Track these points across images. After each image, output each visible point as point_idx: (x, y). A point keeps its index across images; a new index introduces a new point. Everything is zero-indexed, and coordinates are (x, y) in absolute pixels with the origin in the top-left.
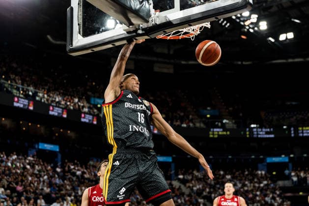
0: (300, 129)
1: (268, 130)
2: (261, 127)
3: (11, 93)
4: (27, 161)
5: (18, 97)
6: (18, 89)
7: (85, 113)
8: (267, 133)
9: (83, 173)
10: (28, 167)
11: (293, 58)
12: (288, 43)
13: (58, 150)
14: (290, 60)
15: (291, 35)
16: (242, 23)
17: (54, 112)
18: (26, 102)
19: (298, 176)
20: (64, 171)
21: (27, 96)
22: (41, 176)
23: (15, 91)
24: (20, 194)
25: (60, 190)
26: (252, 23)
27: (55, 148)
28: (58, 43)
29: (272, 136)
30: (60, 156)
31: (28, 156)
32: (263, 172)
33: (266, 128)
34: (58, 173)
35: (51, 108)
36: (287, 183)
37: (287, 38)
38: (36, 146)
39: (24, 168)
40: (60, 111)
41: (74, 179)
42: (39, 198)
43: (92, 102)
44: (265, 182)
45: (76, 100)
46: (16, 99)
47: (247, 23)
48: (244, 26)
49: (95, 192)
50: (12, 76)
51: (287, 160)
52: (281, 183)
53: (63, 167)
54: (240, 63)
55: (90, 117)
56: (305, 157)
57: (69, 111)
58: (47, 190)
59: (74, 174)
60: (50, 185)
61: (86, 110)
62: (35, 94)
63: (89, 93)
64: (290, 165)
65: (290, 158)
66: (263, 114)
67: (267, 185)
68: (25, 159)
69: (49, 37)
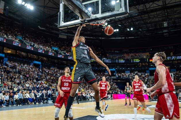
0: (119, 60)
1: (109, 60)
2: (107, 59)
3: (26, 44)
4: (30, 67)
5: (28, 46)
6: (28, 43)
7: (50, 52)
8: (109, 61)
9: (49, 71)
10: (30, 69)
11: (118, 37)
12: (117, 33)
13: (40, 64)
14: (117, 38)
15: (118, 30)
16: (102, 25)
17: (40, 51)
18: (31, 47)
19: (118, 75)
20: (42, 71)
21: (31, 46)
22: (35, 72)
23: (27, 44)
24: (28, 78)
25: (41, 77)
26: (106, 26)
27: (40, 63)
28: (42, 29)
29: (110, 62)
30: (41, 65)
31: (30, 65)
32: (107, 74)
33: (108, 59)
34: (40, 71)
35: (39, 50)
36: (115, 77)
37: (116, 31)
38: (33, 62)
39: (29, 69)
40: (42, 51)
41: (46, 73)
42: (34, 79)
43: (52, 48)
44: (108, 77)
45: (47, 48)
46: (27, 46)
47: (104, 25)
48: (103, 26)
49: (63, 78)
50: (26, 39)
51: (115, 70)
52: (113, 77)
53: (42, 69)
54: (101, 38)
55: (52, 53)
56: (123, 69)
57: (45, 51)
58: (37, 77)
59: (45, 72)
60: (38, 75)
61: (50, 51)
62: (34, 45)
63: (52, 46)
64: (116, 72)
65: (116, 69)
66: (108, 55)
67: (108, 78)
68: (30, 66)
69: (39, 26)
